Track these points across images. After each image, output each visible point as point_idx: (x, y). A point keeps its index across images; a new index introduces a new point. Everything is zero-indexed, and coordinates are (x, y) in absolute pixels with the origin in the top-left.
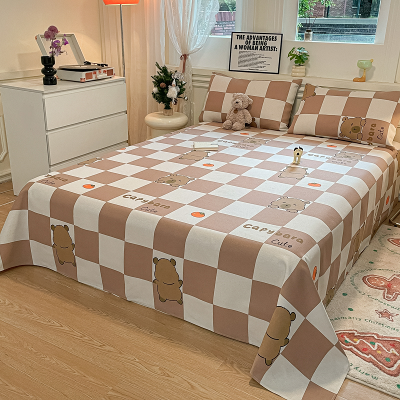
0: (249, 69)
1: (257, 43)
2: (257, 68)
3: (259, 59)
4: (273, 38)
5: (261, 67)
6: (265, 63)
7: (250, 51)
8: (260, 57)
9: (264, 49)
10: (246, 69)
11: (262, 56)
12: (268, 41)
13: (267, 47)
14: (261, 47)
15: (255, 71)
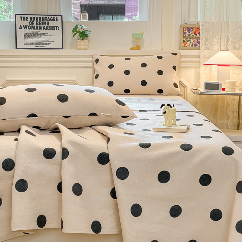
0: (35, 47)
1: (40, 23)
2: (43, 46)
3: (44, 37)
4: (54, 19)
5: (46, 44)
6: (49, 40)
7: (34, 30)
8: (44, 35)
9: (47, 29)
10: (33, 46)
11: (46, 35)
12: (50, 22)
13: (50, 27)
14: (44, 27)
15: (41, 48)
